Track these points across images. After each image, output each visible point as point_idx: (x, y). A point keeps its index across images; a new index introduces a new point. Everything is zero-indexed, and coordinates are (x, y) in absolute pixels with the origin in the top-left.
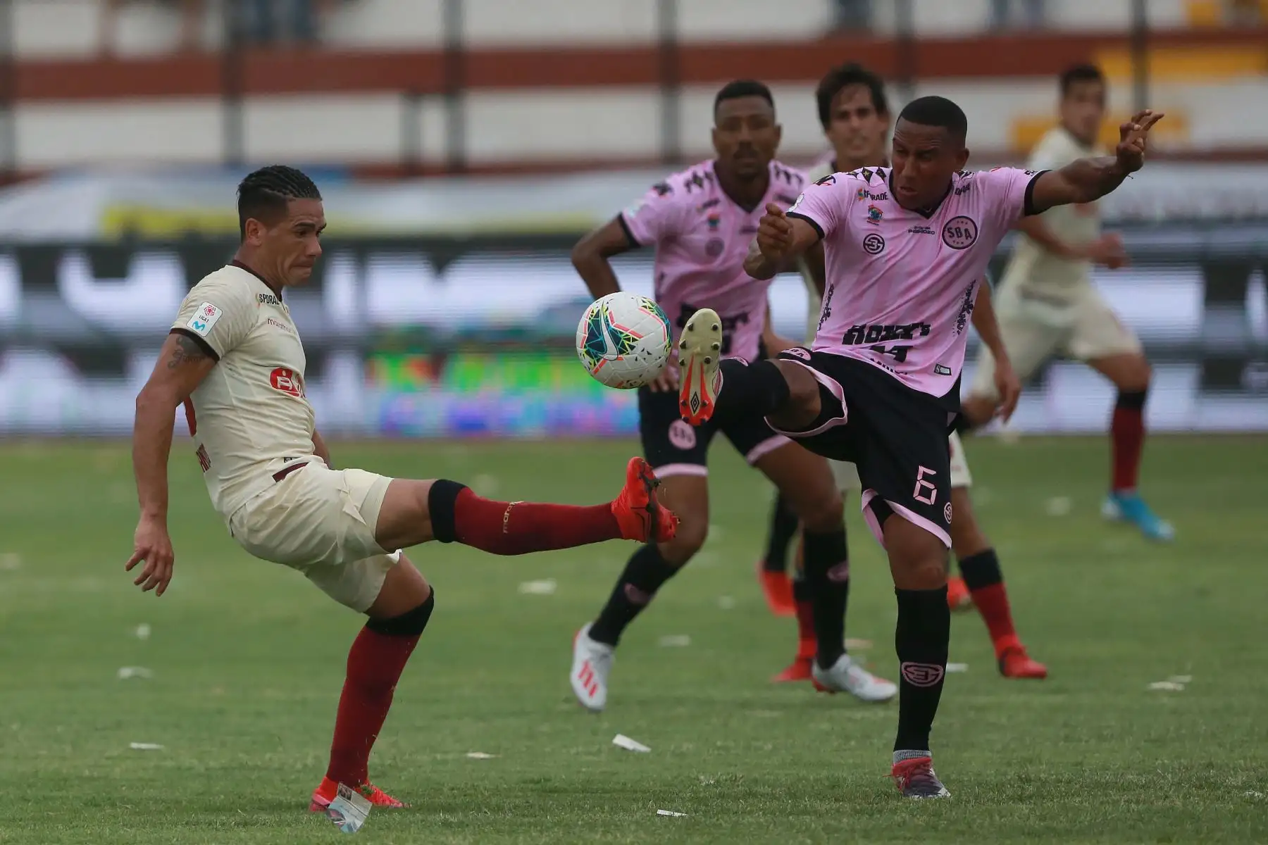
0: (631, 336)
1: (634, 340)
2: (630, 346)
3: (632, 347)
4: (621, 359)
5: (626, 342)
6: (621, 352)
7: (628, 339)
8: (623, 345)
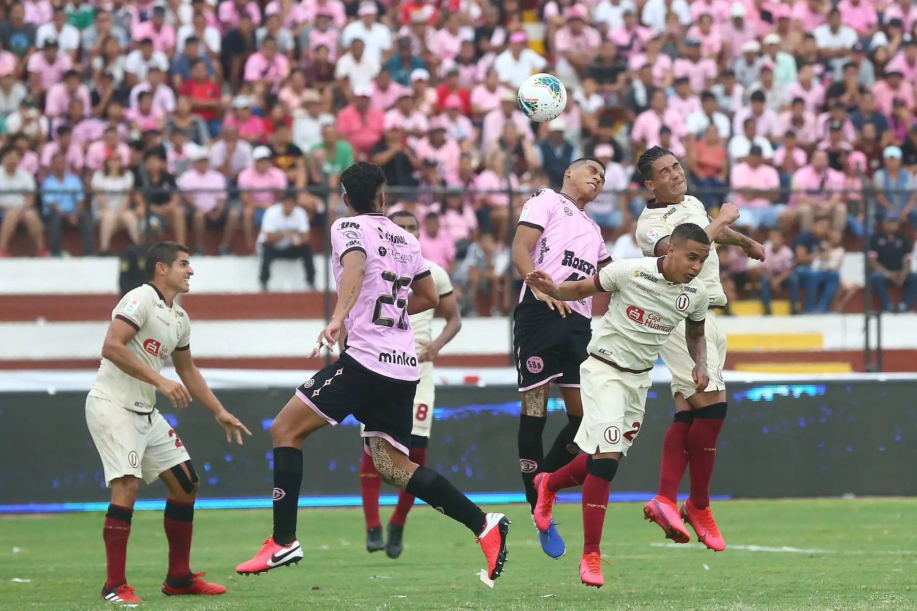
0: (533, 101)
1: (536, 103)
2: (535, 106)
3: (537, 106)
4: (535, 113)
5: (533, 105)
6: (534, 110)
7: (533, 104)
8: (532, 107)
